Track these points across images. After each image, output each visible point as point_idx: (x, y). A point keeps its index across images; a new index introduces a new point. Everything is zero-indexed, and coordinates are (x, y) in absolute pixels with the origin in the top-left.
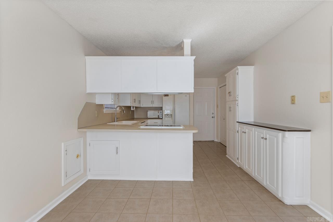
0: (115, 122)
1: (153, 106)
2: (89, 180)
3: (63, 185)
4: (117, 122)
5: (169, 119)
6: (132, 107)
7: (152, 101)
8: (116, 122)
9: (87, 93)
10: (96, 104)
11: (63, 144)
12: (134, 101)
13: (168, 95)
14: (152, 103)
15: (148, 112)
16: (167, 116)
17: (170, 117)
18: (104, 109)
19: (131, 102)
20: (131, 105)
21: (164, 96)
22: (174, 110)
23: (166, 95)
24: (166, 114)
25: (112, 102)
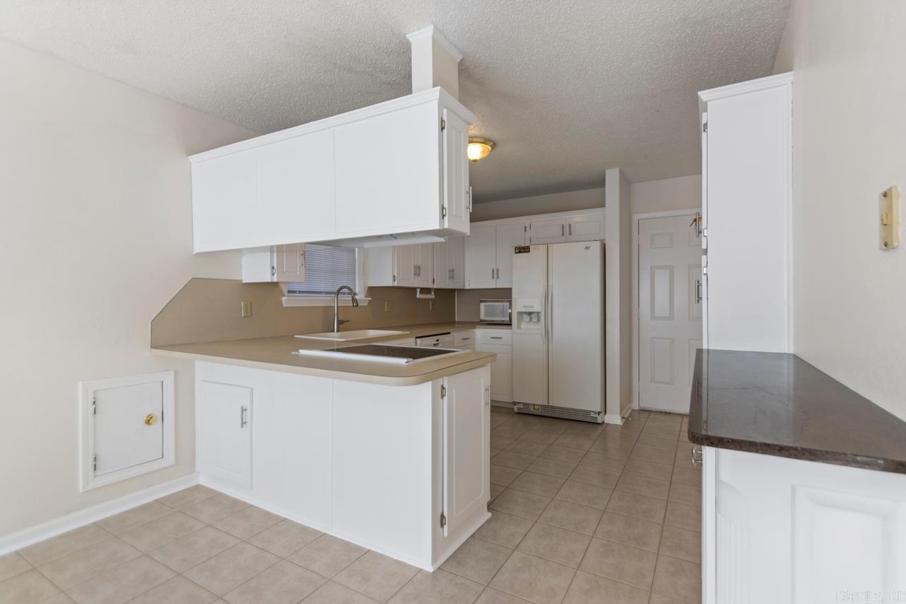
0: (334, 331)
1: (498, 287)
2: (198, 488)
3: (81, 491)
4: (338, 331)
5: (532, 326)
6: (418, 291)
7: (493, 271)
8: (335, 334)
9: (195, 253)
10: (243, 282)
11: (80, 384)
12: (418, 271)
13: (528, 250)
14: (495, 276)
15: (482, 305)
16: (526, 318)
17: (535, 320)
18: (284, 296)
19: (396, 275)
20: (396, 284)
21: (516, 253)
22: (547, 297)
23: (523, 250)
24: (522, 312)
25: (273, 274)
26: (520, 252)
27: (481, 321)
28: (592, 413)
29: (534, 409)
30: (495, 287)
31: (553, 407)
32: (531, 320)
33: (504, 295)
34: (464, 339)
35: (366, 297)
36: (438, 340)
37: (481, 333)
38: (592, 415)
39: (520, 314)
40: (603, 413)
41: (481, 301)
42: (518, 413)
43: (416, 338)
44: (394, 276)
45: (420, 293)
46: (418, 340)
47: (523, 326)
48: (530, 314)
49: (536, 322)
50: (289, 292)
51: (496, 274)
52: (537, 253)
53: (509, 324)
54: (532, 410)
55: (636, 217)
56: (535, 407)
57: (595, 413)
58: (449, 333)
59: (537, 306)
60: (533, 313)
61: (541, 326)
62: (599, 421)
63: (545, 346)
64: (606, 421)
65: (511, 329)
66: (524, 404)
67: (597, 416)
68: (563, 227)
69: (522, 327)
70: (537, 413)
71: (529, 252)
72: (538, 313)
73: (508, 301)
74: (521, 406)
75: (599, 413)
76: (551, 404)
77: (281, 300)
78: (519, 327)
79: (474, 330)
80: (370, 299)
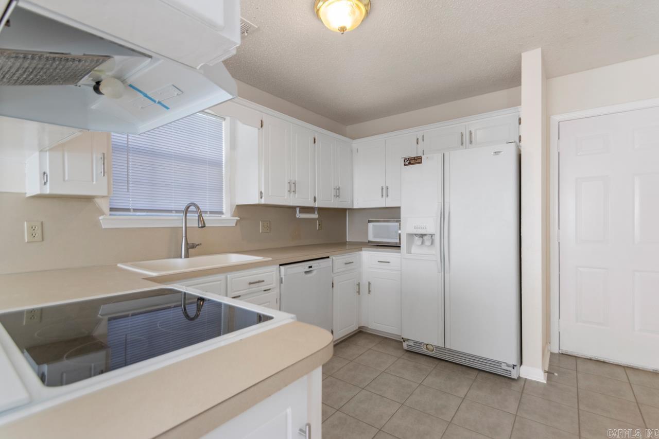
0: (181, 257)
1: (387, 206)
4: (187, 256)
5: (424, 251)
6: (298, 210)
7: (382, 189)
8: (183, 260)
10: (28, 195)
12: (293, 187)
13: (419, 161)
14: (384, 194)
15: (371, 225)
16: (418, 241)
17: (428, 243)
18: (103, 214)
19: (263, 191)
20: (263, 202)
21: (405, 165)
22: (443, 216)
23: (413, 161)
24: (413, 234)
25: (45, 184)
26: (410, 164)
27: (369, 242)
28: (503, 364)
29: (427, 349)
30: (383, 206)
31: (450, 350)
32: (423, 243)
33: (392, 214)
34: (346, 264)
35: (234, 216)
36: (310, 267)
37: (368, 257)
38: (504, 366)
39: (411, 236)
40: (518, 366)
41: (369, 221)
42: (407, 351)
43: (280, 265)
44: (261, 192)
45: (300, 212)
46: (282, 267)
47: (414, 249)
48: (422, 236)
49: (429, 246)
50: (112, 209)
51: (385, 191)
52: (431, 164)
53: (397, 246)
54: (424, 350)
55: (556, 118)
56: (428, 346)
57: (508, 366)
58: (328, 257)
59: (431, 226)
60: (425, 235)
61: (436, 250)
62: (514, 375)
63: (441, 275)
64: (523, 375)
65: (400, 252)
66: (415, 342)
67: (511, 369)
68: (462, 135)
69: (413, 251)
70: (430, 353)
71: (421, 163)
72: (432, 235)
73: (397, 221)
74: (411, 344)
75: (514, 367)
76: (448, 346)
77: (99, 220)
78: (409, 252)
79: (360, 252)
80: (239, 219)
